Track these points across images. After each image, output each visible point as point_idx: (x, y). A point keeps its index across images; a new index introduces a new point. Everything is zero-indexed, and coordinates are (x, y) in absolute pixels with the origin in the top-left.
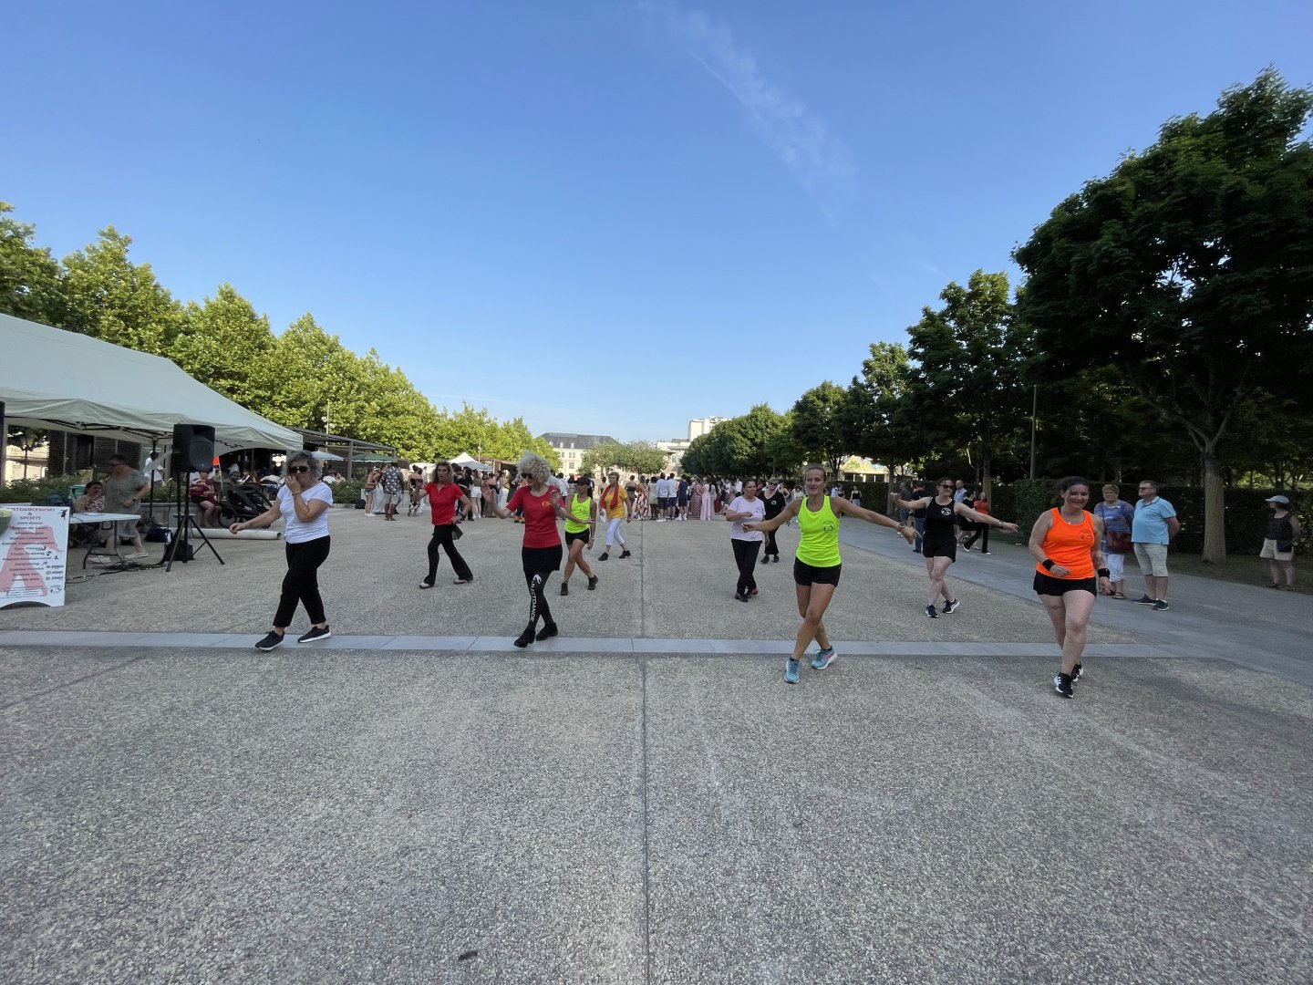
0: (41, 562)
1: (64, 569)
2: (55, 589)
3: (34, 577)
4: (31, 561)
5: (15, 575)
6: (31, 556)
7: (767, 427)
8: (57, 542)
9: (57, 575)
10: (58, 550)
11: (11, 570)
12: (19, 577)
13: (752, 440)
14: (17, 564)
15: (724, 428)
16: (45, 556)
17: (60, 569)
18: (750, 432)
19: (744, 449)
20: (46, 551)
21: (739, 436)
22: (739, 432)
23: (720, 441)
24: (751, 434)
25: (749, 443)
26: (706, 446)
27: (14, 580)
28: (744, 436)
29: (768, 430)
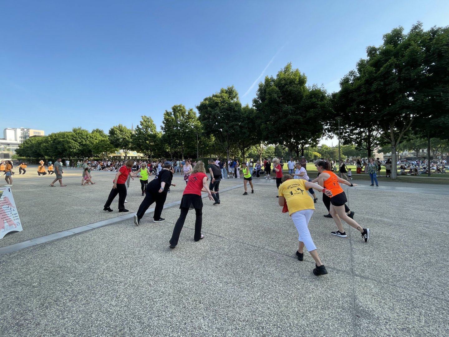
0: (9, 213)
1: (18, 215)
2: (18, 224)
3: (10, 220)
4: (6, 213)
5: (4, 220)
6: (6, 211)
7: (87, 138)
8: (11, 203)
9: (17, 218)
10: (14, 207)
11: (2, 218)
12: (5, 221)
13: (80, 143)
14: (3, 216)
15: (55, 136)
16: (10, 210)
17: (16, 215)
18: (79, 139)
19: (76, 147)
20: (9, 208)
21: (72, 141)
22: (72, 139)
23: (54, 142)
24: (79, 140)
25: (78, 144)
26: (45, 144)
27: (4, 223)
28: (75, 141)
29: (88, 139)
